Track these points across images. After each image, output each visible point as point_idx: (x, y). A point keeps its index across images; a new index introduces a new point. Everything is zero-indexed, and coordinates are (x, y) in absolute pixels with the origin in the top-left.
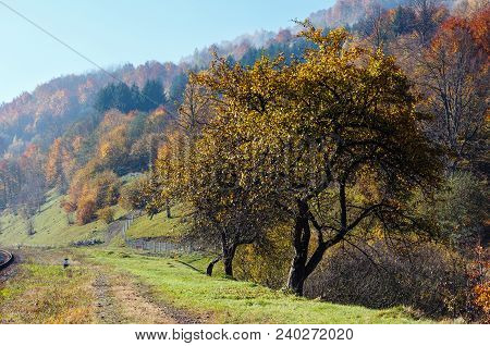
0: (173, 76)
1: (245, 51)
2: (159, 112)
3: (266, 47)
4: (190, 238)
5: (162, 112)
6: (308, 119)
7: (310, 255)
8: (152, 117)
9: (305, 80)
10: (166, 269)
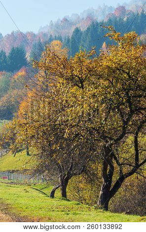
0: (33, 43)
1: (90, 23)
2: (21, 73)
3: (106, 20)
4: (38, 171)
5: (23, 73)
6: (110, 93)
7: (113, 184)
8: (16, 77)
9: (108, 67)
10: (23, 193)
